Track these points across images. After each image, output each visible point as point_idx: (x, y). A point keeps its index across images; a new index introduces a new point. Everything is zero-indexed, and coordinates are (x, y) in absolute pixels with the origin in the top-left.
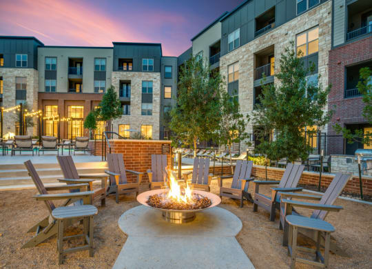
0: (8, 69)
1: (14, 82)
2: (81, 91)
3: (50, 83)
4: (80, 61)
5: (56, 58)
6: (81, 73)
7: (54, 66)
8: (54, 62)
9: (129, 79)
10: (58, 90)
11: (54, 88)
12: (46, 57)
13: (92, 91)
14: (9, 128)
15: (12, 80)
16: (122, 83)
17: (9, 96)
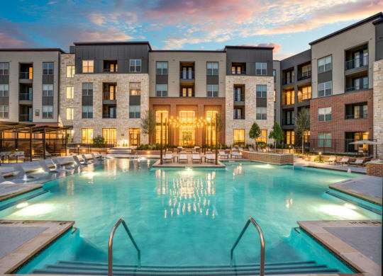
0: (122, 75)
1: (128, 88)
2: (193, 95)
3: (161, 88)
4: (191, 66)
5: (167, 62)
6: (193, 77)
7: (166, 70)
8: (165, 66)
9: (243, 83)
10: (170, 94)
11: (165, 93)
12: (157, 62)
13: (204, 95)
14: (123, 135)
15: (127, 86)
16: (236, 87)
17: (123, 102)
